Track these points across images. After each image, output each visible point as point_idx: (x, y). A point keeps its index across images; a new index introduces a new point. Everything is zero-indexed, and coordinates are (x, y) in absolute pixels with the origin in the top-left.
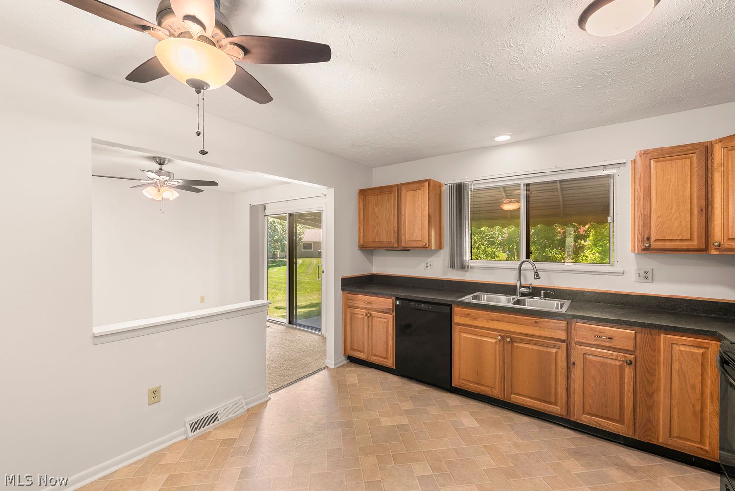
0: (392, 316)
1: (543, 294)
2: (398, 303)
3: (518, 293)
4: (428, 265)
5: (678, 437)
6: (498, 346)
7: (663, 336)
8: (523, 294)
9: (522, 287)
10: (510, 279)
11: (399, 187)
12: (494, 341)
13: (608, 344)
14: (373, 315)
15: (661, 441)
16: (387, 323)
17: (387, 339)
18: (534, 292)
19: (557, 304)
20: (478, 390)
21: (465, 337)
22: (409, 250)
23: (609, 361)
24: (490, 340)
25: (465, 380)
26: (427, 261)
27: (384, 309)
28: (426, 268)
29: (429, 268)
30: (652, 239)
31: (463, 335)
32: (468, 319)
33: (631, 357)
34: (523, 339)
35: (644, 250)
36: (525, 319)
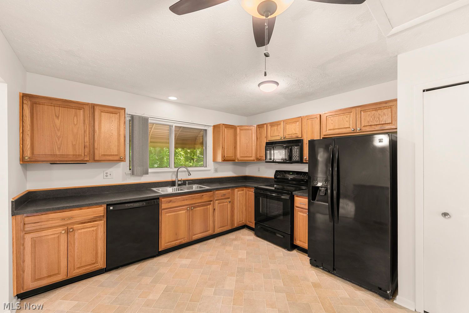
0: (103, 221)
1: (187, 183)
2: (111, 208)
3: (177, 185)
4: (108, 174)
5: (239, 222)
6: (186, 214)
7: (236, 189)
8: (179, 185)
9: (178, 181)
10: (169, 178)
11: (93, 107)
12: (184, 211)
13: (224, 197)
14: (75, 229)
15: (236, 226)
16: (97, 230)
17: (96, 246)
18: (184, 183)
19: (195, 187)
20: (177, 244)
21: (169, 215)
22: (86, 163)
23: (225, 204)
24: (182, 212)
25: (169, 242)
26: (106, 172)
27: (93, 219)
28: (105, 177)
29: (109, 177)
30: (225, 156)
31: (168, 215)
32: (170, 204)
33: (229, 200)
34: (198, 206)
35: (223, 161)
36: (198, 195)
